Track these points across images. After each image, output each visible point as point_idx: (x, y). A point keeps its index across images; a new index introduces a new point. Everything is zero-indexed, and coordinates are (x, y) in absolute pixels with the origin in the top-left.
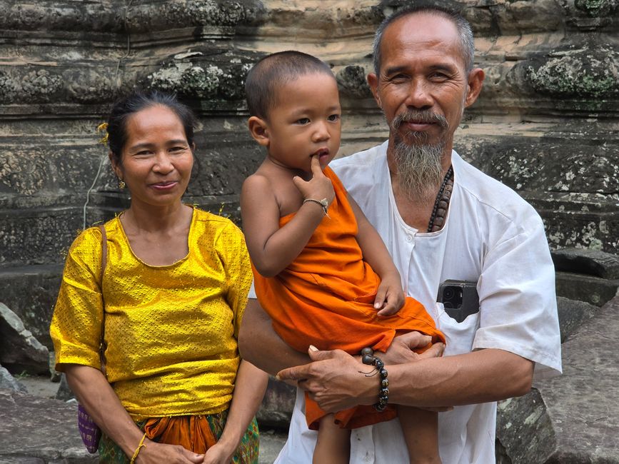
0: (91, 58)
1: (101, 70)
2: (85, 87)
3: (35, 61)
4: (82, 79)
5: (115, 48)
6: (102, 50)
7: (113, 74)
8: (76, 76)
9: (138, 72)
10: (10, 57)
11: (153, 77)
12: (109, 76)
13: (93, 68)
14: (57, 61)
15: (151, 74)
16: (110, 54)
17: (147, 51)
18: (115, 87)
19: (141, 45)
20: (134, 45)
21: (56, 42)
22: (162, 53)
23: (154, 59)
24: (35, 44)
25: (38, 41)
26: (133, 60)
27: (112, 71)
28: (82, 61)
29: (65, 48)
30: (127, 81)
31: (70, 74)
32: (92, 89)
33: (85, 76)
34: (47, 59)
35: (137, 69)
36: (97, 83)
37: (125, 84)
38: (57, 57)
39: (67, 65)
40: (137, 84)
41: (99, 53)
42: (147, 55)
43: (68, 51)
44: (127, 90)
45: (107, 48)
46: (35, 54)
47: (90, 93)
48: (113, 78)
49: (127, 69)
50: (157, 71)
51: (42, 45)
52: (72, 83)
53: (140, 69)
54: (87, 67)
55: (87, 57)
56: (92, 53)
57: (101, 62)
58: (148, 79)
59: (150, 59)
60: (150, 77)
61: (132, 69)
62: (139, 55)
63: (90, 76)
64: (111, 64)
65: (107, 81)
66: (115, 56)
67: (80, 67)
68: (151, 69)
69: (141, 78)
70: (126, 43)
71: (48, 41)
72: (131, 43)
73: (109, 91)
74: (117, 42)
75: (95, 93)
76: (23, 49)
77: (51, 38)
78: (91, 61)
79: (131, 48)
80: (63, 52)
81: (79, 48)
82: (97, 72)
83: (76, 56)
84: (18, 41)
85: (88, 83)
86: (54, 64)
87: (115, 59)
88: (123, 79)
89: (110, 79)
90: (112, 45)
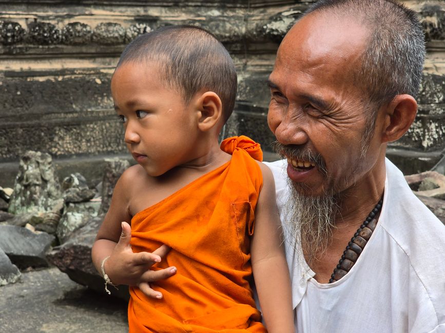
0: (225, 15)
1: (232, 22)
2: (223, 34)
3: (192, 17)
4: (221, 28)
5: (240, 8)
6: (232, 9)
7: (240, 24)
8: (217, 26)
9: (257, 24)
10: (176, 14)
11: (267, 27)
12: (238, 26)
13: (228, 21)
14: (205, 16)
15: (266, 25)
16: (237, 11)
17: (262, 10)
18: (241, 33)
19: (257, 5)
20: (253, 6)
21: (204, 4)
22: (273, 11)
23: (267, 15)
24: (191, 6)
25: (193, 4)
26: (253, 16)
27: (239, 23)
28: (220, 16)
29: (209, 8)
30: (249, 29)
31: (213, 25)
32: (227, 35)
33: (223, 27)
34: (199, 16)
35: (256, 22)
36: (230, 31)
37: (248, 31)
38: (205, 14)
39: (211, 19)
40: (256, 31)
41: (230, 11)
42: (262, 12)
43: (211, 10)
44: (249, 35)
45: (235, 7)
46: (191, 12)
47: (226, 37)
48: (240, 28)
49: (249, 21)
50: (270, 23)
51: (195, 6)
52: (214, 31)
53: (258, 22)
54: (224, 21)
55: (223, 13)
56: (226, 11)
57: (233, 17)
58: (263, 28)
59: (265, 15)
60: (265, 27)
61: (252, 22)
62: (255, 12)
63: (226, 27)
64: (239, 18)
65: (237, 29)
66: (241, 13)
67: (220, 20)
68: (265, 22)
69: (259, 28)
70: (247, 4)
71: (199, 4)
72: (251, 4)
73: (238, 36)
74: (242, 4)
75: (229, 37)
76: (184, 9)
77: (201, 2)
78: (226, 17)
79: (251, 7)
80: (208, 11)
81: (218, 8)
82: (230, 23)
83: (216, 13)
84: (181, 4)
85: (225, 31)
86: (204, 19)
87: (240, 15)
88: (246, 28)
89: (238, 28)
90: (238, 5)
